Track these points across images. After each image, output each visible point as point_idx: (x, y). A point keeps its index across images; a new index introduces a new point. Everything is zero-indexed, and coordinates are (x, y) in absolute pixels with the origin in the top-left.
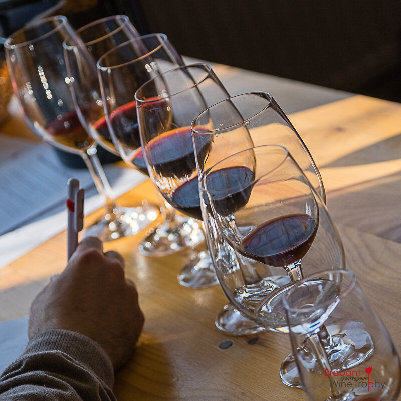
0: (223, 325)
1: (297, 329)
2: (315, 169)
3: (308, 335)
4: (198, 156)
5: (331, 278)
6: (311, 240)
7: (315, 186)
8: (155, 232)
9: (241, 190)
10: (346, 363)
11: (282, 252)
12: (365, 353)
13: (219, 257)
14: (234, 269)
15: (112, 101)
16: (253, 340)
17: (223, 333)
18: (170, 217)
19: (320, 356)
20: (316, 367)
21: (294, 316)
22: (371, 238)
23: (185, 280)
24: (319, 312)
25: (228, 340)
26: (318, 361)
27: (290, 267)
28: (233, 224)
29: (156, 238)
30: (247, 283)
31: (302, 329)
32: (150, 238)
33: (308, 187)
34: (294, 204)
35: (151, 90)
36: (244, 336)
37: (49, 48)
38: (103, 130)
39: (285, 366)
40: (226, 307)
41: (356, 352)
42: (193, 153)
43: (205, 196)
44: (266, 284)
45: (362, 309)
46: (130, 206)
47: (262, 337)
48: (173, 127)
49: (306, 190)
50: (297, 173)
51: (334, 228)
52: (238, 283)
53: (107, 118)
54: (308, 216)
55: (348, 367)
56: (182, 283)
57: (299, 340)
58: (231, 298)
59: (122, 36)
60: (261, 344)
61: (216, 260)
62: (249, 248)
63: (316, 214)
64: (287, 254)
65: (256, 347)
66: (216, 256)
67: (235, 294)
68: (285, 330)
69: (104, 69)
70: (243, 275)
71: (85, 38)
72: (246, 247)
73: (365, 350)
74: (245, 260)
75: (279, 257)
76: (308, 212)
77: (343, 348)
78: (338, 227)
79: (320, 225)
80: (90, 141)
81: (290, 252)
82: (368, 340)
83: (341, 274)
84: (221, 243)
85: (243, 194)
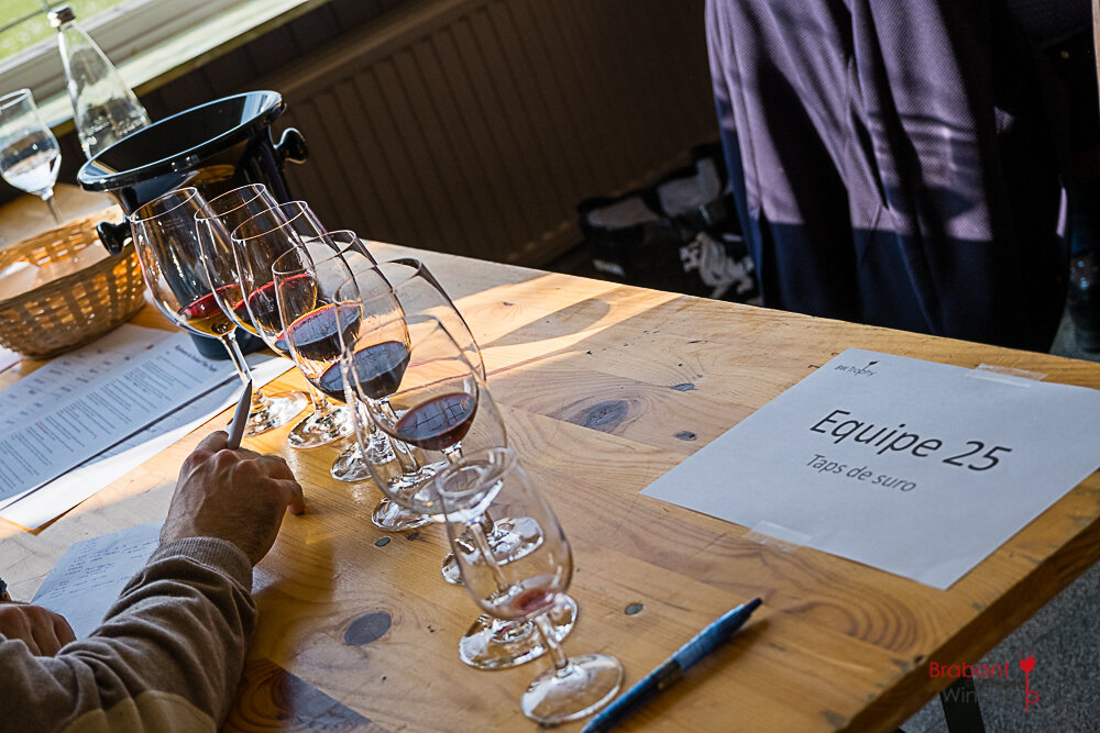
0: (381, 521)
1: (453, 517)
2: (475, 347)
3: (469, 524)
4: (343, 335)
5: (492, 460)
6: (471, 418)
7: (475, 365)
8: (304, 423)
9: (390, 369)
10: (515, 552)
11: (438, 434)
12: (535, 542)
13: (371, 446)
14: (389, 459)
15: (251, 279)
16: (413, 536)
17: (381, 530)
18: (321, 406)
19: (483, 549)
20: (480, 560)
21: (451, 502)
22: (541, 419)
23: (336, 473)
24: (479, 496)
25: (385, 538)
26: (482, 554)
27: (448, 450)
28: (386, 408)
29: (306, 429)
30: (405, 471)
31: (462, 516)
32: (299, 429)
33: (468, 367)
34: (453, 384)
35: (292, 263)
36: (402, 532)
37: (180, 223)
38: (241, 311)
39: (447, 562)
40: (383, 501)
41: (525, 541)
42: (337, 333)
43: (351, 378)
44: (424, 472)
45: (524, 490)
46: (276, 395)
47: (423, 531)
48: (319, 305)
49: (467, 370)
50: (457, 353)
51: (496, 409)
52: (393, 472)
53: (245, 299)
54: (466, 394)
55: (517, 557)
56: (335, 477)
57: (459, 531)
58: (385, 488)
59: (260, 204)
60: (422, 540)
61: (367, 450)
62: (402, 432)
63: (475, 390)
64: (443, 437)
65: (416, 543)
66: (366, 446)
67: (390, 485)
68: (440, 518)
69: (239, 241)
70: (401, 463)
71: (217, 208)
72: (399, 431)
73: (534, 539)
74: (401, 446)
75: (435, 439)
76: (467, 389)
77: (513, 537)
78: (502, 409)
79: (479, 408)
80: (230, 324)
81: (448, 434)
82: (537, 529)
83: (503, 454)
84: (373, 432)
85: (394, 376)
